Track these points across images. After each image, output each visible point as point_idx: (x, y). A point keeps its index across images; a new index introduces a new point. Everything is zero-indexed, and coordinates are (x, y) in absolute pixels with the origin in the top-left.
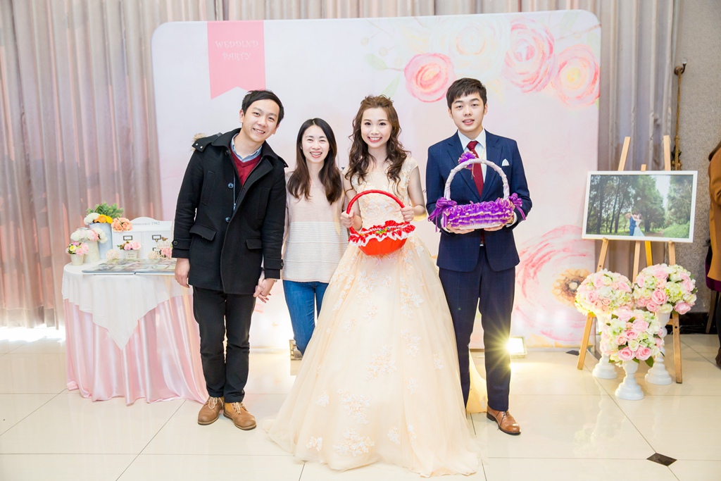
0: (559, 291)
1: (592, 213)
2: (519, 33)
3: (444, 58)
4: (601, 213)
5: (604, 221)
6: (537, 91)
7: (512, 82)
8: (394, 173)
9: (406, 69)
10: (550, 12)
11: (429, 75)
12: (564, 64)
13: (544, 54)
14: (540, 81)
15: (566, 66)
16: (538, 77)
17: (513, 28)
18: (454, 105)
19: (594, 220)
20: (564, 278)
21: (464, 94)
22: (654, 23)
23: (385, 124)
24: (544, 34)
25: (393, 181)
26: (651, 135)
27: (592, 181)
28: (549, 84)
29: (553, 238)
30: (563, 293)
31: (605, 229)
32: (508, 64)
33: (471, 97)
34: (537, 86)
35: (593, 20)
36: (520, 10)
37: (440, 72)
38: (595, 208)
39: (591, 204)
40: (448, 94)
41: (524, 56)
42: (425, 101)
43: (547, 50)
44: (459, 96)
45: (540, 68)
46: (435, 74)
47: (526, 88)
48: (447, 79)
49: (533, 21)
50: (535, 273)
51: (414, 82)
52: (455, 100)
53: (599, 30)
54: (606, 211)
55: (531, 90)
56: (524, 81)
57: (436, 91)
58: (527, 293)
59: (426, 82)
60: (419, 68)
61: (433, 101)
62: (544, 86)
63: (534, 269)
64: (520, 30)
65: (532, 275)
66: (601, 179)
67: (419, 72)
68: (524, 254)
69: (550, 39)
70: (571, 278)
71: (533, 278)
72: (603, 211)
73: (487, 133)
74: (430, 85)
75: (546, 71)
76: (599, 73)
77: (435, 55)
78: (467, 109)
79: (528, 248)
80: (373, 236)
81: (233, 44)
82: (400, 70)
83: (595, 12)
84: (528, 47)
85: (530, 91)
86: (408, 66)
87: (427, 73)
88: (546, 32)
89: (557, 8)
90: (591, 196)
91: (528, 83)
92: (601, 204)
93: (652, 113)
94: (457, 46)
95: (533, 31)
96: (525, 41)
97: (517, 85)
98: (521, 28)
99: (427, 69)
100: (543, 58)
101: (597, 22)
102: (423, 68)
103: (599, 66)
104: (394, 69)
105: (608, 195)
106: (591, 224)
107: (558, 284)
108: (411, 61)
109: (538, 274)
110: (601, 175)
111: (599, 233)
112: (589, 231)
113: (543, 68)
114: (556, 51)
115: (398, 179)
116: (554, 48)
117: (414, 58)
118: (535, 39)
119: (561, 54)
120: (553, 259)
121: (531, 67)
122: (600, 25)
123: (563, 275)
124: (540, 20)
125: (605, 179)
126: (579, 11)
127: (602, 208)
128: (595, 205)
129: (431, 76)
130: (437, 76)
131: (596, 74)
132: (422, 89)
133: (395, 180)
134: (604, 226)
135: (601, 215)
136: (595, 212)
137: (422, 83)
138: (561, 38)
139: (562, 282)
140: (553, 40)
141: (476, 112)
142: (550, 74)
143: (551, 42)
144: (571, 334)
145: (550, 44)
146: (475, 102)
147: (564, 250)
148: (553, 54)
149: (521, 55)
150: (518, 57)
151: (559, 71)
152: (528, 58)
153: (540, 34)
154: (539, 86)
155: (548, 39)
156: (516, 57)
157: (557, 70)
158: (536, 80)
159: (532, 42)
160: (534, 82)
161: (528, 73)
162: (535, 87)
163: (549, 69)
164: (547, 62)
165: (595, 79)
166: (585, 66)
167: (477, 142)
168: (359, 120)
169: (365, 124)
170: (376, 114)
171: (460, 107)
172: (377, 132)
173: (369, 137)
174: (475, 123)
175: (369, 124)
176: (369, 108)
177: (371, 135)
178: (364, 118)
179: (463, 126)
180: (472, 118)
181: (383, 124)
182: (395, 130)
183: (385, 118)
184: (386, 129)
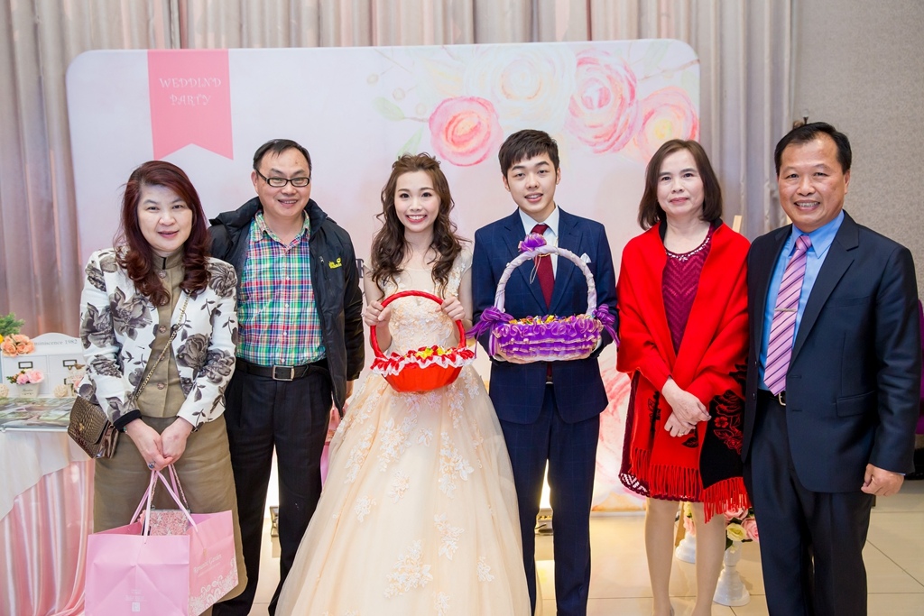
2: (587, 70)
3: (484, 104)
6: (615, 151)
7: (580, 138)
8: (441, 271)
9: (431, 120)
10: (630, 41)
11: (464, 127)
12: (651, 114)
13: (622, 99)
14: (619, 137)
15: (653, 116)
16: (615, 131)
17: (580, 63)
18: (513, 172)
21: (526, 155)
22: (767, 61)
23: (430, 195)
24: (622, 72)
26: (766, 212)
28: (631, 140)
32: (573, 113)
33: (536, 160)
34: (613, 144)
35: (688, 53)
36: (590, 38)
37: (480, 123)
40: (502, 156)
41: (596, 103)
42: (458, 165)
43: (627, 94)
45: (618, 119)
46: (472, 126)
47: (599, 148)
48: (489, 133)
49: (607, 54)
51: (443, 137)
52: (513, 166)
53: (696, 68)
55: (607, 150)
56: (596, 137)
57: (473, 151)
59: (460, 137)
60: (450, 118)
61: (471, 165)
62: (624, 145)
63: (613, 400)
64: (589, 65)
67: (450, 123)
69: (630, 79)
71: (612, 414)
73: (560, 210)
74: (466, 141)
75: (626, 123)
76: (698, 127)
77: (472, 100)
78: (532, 179)
80: (413, 359)
81: (184, 82)
82: (422, 120)
83: (689, 42)
84: (601, 90)
85: (604, 151)
86: (434, 114)
87: (461, 125)
88: (626, 68)
89: (640, 36)
91: (602, 140)
93: (767, 183)
94: (503, 87)
95: (607, 67)
96: (597, 81)
97: (587, 142)
98: (590, 63)
99: (462, 120)
100: (622, 104)
101: (693, 57)
102: (455, 118)
103: (698, 117)
104: (414, 119)
108: (438, 108)
113: (622, 119)
114: (640, 95)
116: (636, 90)
117: (442, 104)
118: (610, 78)
119: (646, 100)
121: (604, 117)
122: (698, 61)
124: (616, 51)
126: (670, 40)
129: (467, 129)
130: (475, 130)
131: (694, 128)
132: (454, 148)
133: (442, 281)
137: (456, 139)
138: (646, 78)
140: (635, 81)
141: (545, 181)
142: (631, 128)
143: (633, 83)
145: (631, 85)
146: (543, 168)
148: (635, 101)
149: (591, 100)
150: (588, 103)
151: (644, 124)
152: (600, 105)
153: (617, 73)
154: (617, 143)
155: (628, 79)
156: (585, 103)
157: (641, 122)
158: (612, 135)
159: (607, 84)
160: (610, 138)
161: (601, 126)
162: (611, 146)
163: (630, 121)
164: (628, 110)
165: (693, 134)
166: (679, 117)
167: (546, 227)
168: (390, 191)
169: (401, 196)
170: (416, 180)
171: (520, 175)
172: (420, 208)
173: (408, 216)
174: (544, 198)
175: (406, 196)
176: (406, 171)
177: (409, 213)
178: (398, 188)
179: (526, 203)
180: (539, 191)
181: (426, 195)
182: (445, 204)
183: (430, 186)
184: (432, 203)
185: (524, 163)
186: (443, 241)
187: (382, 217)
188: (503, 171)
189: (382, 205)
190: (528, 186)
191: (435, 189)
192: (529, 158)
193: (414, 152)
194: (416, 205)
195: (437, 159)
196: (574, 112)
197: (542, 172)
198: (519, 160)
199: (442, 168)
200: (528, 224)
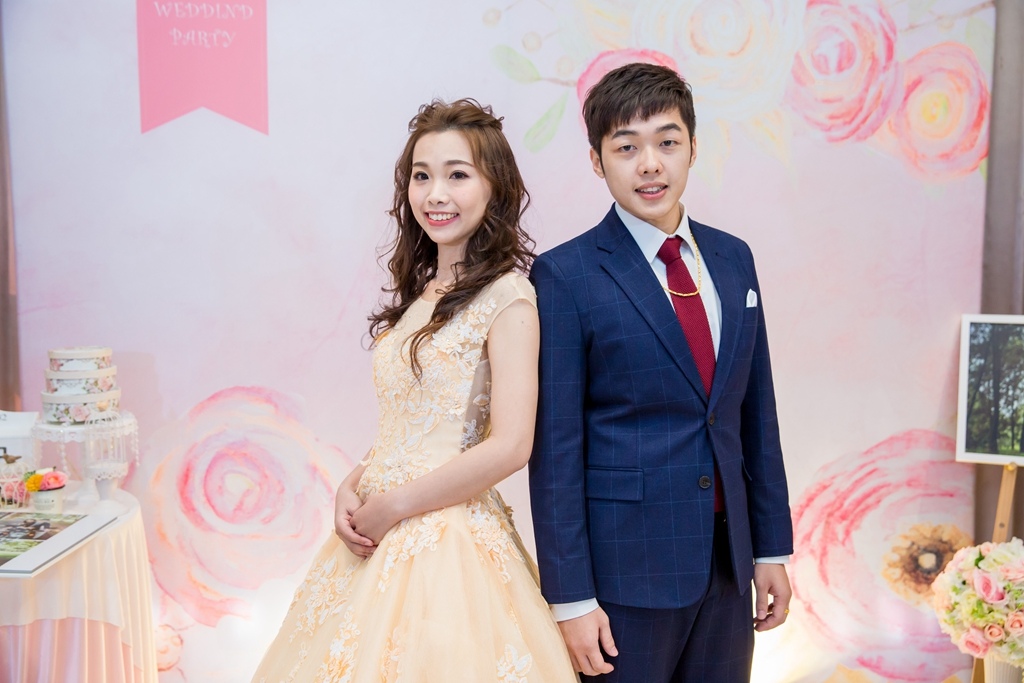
0: (898, 572)
1: (977, 405)
2: (823, 13)
4: (997, 407)
5: (1005, 424)
6: (859, 139)
7: (807, 118)
9: (581, 83)
12: (916, 84)
13: (874, 59)
14: (865, 119)
15: (920, 87)
16: (861, 109)
17: (812, 2)
18: (609, 144)
19: (983, 421)
20: (907, 544)
21: (640, 111)
23: (465, 175)
24: (876, 18)
27: (973, 336)
28: (885, 127)
29: (886, 458)
30: (907, 576)
31: (1008, 442)
32: (798, 80)
34: (858, 128)
38: (982, 395)
39: (973, 387)
41: (833, 64)
43: (880, 50)
44: (627, 119)
45: (866, 90)
47: (836, 133)
50: (847, 533)
52: (615, 131)
53: (989, 12)
54: (1009, 403)
55: (847, 137)
58: (830, 577)
62: (874, 130)
63: (845, 523)
64: (826, 7)
65: (841, 536)
66: (992, 331)
68: (826, 493)
69: (887, 29)
70: (923, 543)
71: (843, 543)
72: (1002, 402)
75: (878, 98)
76: (988, 106)
77: (644, 53)
78: (651, 157)
79: (833, 478)
81: (194, 9)
84: (841, 45)
85: (843, 138)
86: (585, 74)
88: (881, 13)
90: (973, 368)
91: (839, 122)
92: (996, 387)
94: (692, 36)
95: (853, 9)
96: (837, 30)
97: (818, 124)
98: (827, 3)
100: (872, 69)
103: (989, 90)
105: (1011, 368)
106: (975, 430)
107: (896, 557)
109: (854, 534)
110: (993, 325)
111: (994, 450)
112: (971, 446)
113: (873, 91)
114: (902, 53)
116: (896, 46)
118: (856, 26)
119: (910, 61)
120: (885, 503)
121: (845, 87)
122: (994, 2)
123: (906, 537)
125: (1001, 332)
127: (998, 396)
128: (982, 389)
134: (1006, 436)
135: (997, 411)
136: (983, 403)
138: (912, 27)
139: (904, 553)
140: (894, 31)
142: (886, 105)
143: (891, 35)
144: (922, 666)
145: (888, 38)
146: (672, 135)
147: (909, 484)
148: (893, 62)
149: (826, 60)
150: (821, 64)
151: (906, 98)
152: (840, 68)
153: (868, 19)
154: (863, 128)
155: (883, 30)
156: (817, 66)
157: (900, 96)
158: (856, 115)
159: (850, 35)
160: (853, 119)
161: (840, 100)
162: (853, 132)
163: (885, 94)
164: (882, 77)
165: (980, 117)
166: (959, 90)
169: (418, 177)
170: (442, 147)
171: (627, 148)
172: (443, 199)
173: (427, 214)
174: (669, 193)
175: (424, 176)
177: (428, 210)
178: (415, 160)
179: (636, 201)
180: (662, 180)
181: (458, 175)
183: (465, 158)
184: (472, 191)
185: (637, 126)
190: (642, 169)
191: (478, 166)
192: (646, 116)
194: (441, 194)
196: (799, 77)
197: (668, 143)
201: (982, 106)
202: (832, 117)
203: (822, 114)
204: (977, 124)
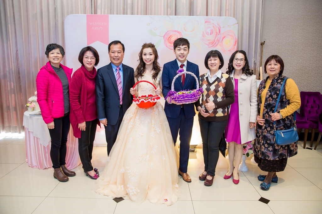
8: (155, 76)
23: (152, 55)
25: (154, 80)
33: (184, 46)
73: (187, 60)
78: (182, 51)
115: (156, 79)
133: (155, 79)
141: (185, 53)
165: (235, 43)
166: (232, 39)
167: (184, 65)
168: (141, 53)
169: (144, 55)
170: (148, 50)
171: (179, 50)
174: (185, 57)
175: (145, 55)
176: (145, 48)
177: (146, 60)
178: (143, 52)
179: (179, 58)
180: (184, 55)
181: (151, 54)
182: (156, 57)
183: (152, 52)
184: (153, 57)
185: (181, 47)
186: (156, 67)
187: (139, 61)
188: (174, 48)
189: (139, 57)
190: (181, 53)
191: (153, 53)
193: (148, 43)
194: (148, 57)
195: (154, 45)
197: (185, 50)
198: (180, 45)
199: (156, 47)
200: (179, 64)
201: (236, 42)
202: (209, 43)
203: (207, 42)
204: (235, 45)
